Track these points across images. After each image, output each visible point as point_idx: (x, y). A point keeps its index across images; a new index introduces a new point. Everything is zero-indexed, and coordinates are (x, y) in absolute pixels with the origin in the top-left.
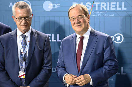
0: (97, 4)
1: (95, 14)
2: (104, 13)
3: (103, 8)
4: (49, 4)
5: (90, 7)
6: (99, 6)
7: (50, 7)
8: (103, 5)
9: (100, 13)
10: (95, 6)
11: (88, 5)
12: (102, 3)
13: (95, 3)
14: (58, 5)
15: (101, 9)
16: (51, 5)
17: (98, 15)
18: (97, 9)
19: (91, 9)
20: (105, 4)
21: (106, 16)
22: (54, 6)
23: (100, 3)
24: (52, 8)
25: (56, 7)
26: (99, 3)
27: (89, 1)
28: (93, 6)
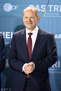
0: (50, 6)
1: (49, 15)
2: (57, 14)
3: (56, 10)
4: (9, 6)
5: (45, 9)
6: (53, 8)
7: (10, 8)
8: (56, 7)
9: (53, 14)
10: (49, 8)
11: (43, 7)
12: (55, 6)
13: (49, 6)
14: (17, 7)
15: (55, 11)
16: (10, 7)
17: (51, 16)
18: (50, 11)
19: (46, 10)
20: (58, 6)
21: (59, 17)
22: (13, 8)
23: (54, 6)
24: (11, 9)
25: (15, 8)
26: (52, 6)
27: (44, 4)
28: (47, 8)
